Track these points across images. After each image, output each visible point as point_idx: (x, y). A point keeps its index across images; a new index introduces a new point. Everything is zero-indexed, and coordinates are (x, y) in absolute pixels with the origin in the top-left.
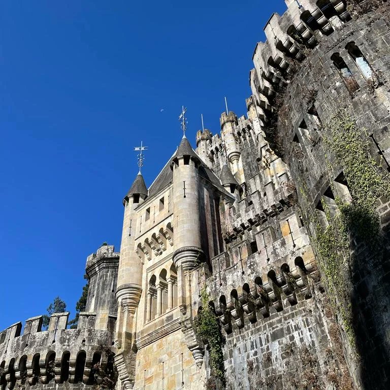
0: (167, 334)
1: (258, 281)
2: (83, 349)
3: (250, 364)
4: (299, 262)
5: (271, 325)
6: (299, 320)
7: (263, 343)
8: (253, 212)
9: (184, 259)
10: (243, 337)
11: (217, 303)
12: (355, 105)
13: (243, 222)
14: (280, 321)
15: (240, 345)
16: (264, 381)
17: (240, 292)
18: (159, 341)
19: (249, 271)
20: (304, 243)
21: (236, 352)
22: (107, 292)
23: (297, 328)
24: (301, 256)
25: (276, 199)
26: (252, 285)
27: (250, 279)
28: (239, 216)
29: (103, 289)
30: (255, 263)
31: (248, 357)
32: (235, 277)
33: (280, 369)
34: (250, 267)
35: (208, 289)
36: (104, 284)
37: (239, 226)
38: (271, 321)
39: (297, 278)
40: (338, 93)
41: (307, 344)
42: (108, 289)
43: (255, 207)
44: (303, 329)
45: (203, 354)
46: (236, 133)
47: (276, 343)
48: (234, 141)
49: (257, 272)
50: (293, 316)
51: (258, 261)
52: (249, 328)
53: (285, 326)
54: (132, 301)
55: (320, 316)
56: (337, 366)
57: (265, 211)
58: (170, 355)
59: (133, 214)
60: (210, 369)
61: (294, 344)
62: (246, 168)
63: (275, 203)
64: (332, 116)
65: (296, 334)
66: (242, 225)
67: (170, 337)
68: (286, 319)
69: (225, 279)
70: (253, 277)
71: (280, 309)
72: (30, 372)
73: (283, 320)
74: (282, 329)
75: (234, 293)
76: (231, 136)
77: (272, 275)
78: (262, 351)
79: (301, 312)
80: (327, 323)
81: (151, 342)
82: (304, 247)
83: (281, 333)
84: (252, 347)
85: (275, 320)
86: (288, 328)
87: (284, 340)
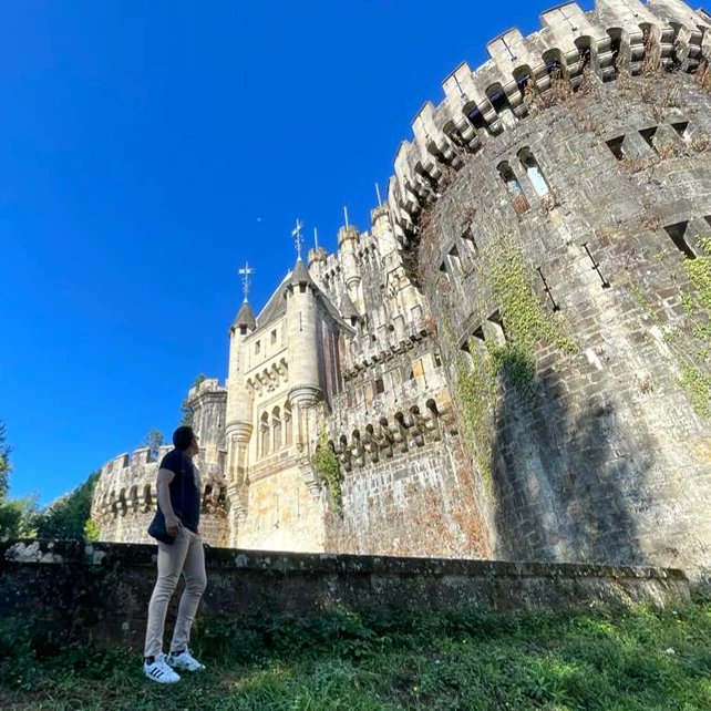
0: (281, 469)
1: (384, 422)
3: (371, 501)
4: (432, 405)
6: (426, 461)
7: (385, 482)
8: (378, 348)
9: (301, 397)
10: (364, 476)
11: (338, 443)
12: (523, 230)
13: (366, 358)
14: (404, 462)
15: (360, 482)
16: (384, 516)
17: (363, 433)
18: (273, 476)
19: (374, 412)
20: (438, 385)
21: (356, 489)
22: (213, 427)
23: (422, 469)
24: (434, 398)
26: (376, 426)
27: (375, 420)
28: (362, 352)
29: (209, 423)
30: (380, 403)
31: (368, 494)
32: (358, 418)
33: (402, 506)
34: (375, 407)
35: (328, 429)
36: (209, 417)
37: (360, 363)
38: (395, 461)
39: (427, 420)
40: (503, 213)
41: (432, 485)
42: (214, 423)
44: (429, 470)
45: (321, 489)
46: (357, 254)
47: (399, 482)
48: (354, 264)
49: (382, 413)
50: (419, 457)
51: (384, 402)
52: (370, 467)
53: (410, 467)
54: (242, 437)
55: (448, 458)
56: (463, 506)
57: (393, 347)
58: (285, 489)
59: (240, 347)
60: (327, 505)
61: (418, 484)
62: (367, 297)
64: (492, 243)
65: (421, 475)
66: (365, 363)
67: (285, 473)
68: (410, 460)
69: (346, 419)
70: (378, 418)
71: (405, 450)
72: (142, 501)
73: (408, 460)
74: (406, 470)
75: (356, 434)
76: (352, 257)
77: (400, 417)
78: (384, 489)
79: (428, 454)
80: (456, 465)
81: (263, 477)
82: (438, 388)
83: (405, 474)
84: (373, 485)
85: (399, 460)
86: (413, 469)
87: (408, 480)
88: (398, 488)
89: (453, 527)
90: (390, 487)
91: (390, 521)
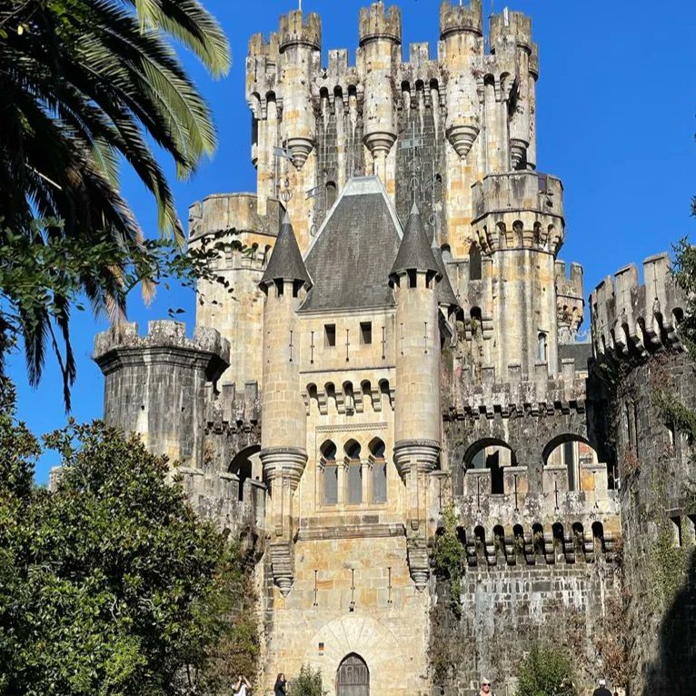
0: (362, 535)
1: (538, 527)
2: (228, 527)
3: (499, 609)
4: (598, 528)
5: (534, 574)
6: (573, 580)
7: (521, 590)
8: (506, 397)
9: (422, 457)
10: (493, 576)
11: (471, 533)
13: (485, 404)
14: (548, 574)
15: (488, 582)
16: (515, 626)
17: (509, 532)
18: (344, 541)
19: (526, 512)
20: (609, 510)
21: (480, 589)
22: (173, 409)
23: (568, 587)
24: (602, 522)
25: (550, 395)
26: (528, 530)
27: (527, 523)
30: (536, 505)
31: (497, 598)
32: (504, 512)
33: (538, 620)
34: (528, 507)
35: (457, 511)
36: (167, 392)
37: (476, 407)
38: (536, 571)
39: (588, 541)
41: (577, 606)
42: (175, 405)
43: (511, 391)
44: (575, 590)
45: (428, 577)
47: (538, 595)
48: (390, 102)
49: (537, 517)
50: (566, 574)
51: (541, 505)
52: (503, 568)
53: (554, 581)
54: (295, 472)
55: (599, 584)
56: (605, 634)
58: (367, 563)
59: (293, 321)
60: (436, 598)
61: (561, 602)
63: (546, 401)
65: (565, 593)
67: (367, 541)
68: (555, 574)
69: (486, 507)
70: (530, 521)
71: (551, 562)
73: (552, 574)
74: (549, 584)
75: (499, 530)
76: (387, 85)
77: (558, 528)
78: (518, 597)
79: (576, 573)
80: (605, 593)
81: (328, 538)
82: (608, 513)
83: (547, 587)
84: (505, 590)
85: (541, 571)
86: (557, 585)
87: (549, 594)
88: (537, 600)
89: (590, 651)
90: (526, 597)
91: (522, 633)
